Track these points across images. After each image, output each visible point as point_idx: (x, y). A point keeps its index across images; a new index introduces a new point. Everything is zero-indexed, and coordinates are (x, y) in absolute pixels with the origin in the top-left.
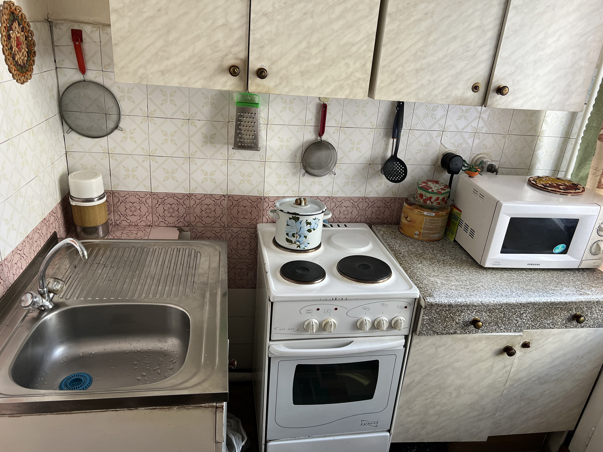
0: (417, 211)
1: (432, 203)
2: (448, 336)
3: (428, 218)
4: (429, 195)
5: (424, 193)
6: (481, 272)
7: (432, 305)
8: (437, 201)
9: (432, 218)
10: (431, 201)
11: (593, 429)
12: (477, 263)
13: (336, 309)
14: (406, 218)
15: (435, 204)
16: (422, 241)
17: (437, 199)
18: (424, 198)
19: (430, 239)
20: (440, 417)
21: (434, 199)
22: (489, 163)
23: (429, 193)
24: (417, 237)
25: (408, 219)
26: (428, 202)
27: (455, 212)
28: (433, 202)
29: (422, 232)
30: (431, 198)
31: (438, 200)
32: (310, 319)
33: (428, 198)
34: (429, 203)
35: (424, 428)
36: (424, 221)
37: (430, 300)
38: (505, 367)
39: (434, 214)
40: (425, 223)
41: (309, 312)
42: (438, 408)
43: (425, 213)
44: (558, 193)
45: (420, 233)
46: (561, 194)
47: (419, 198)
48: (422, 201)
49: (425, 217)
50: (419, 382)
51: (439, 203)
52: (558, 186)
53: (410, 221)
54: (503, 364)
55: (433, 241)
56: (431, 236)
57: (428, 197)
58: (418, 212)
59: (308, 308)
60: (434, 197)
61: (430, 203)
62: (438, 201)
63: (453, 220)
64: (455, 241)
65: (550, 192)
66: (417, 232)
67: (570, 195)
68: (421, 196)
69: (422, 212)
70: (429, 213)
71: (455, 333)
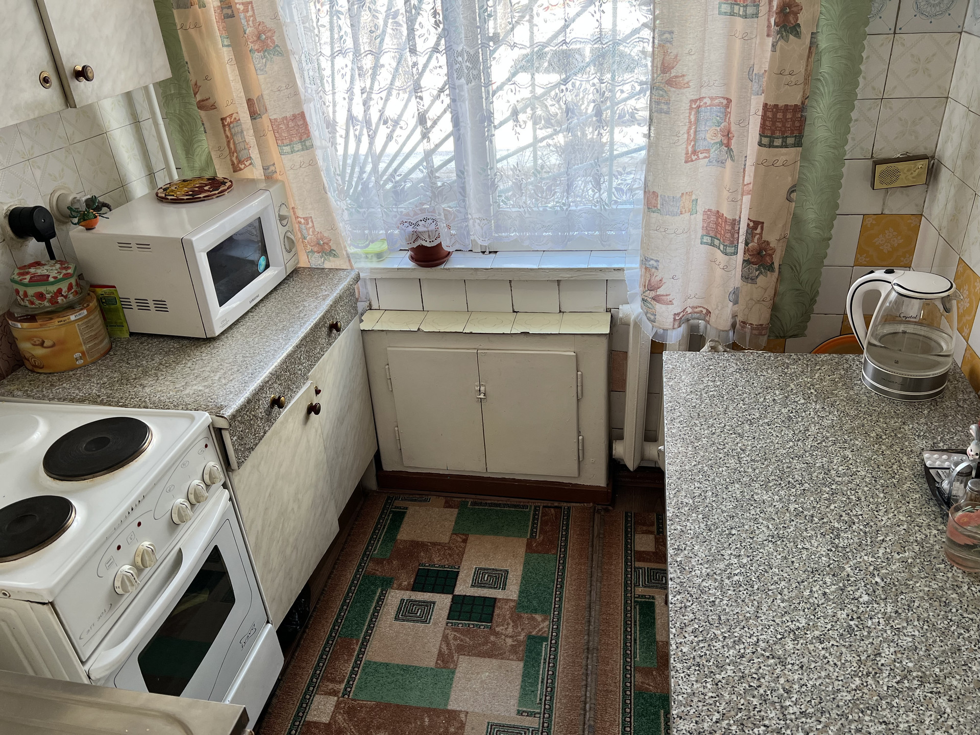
0: (56, 322)
1: (66, 297)
2: (261, 441)
3: (80, 323)
4: (54, 289)
5: (42, 289)
6: (218, 344)
7: (234, 417)
8: (71, 290)
9: (86, 320)
10: (62, 296)
11: (396, 429)
12: (198, 339)
13: (139, 524)
14: (42, 344)
15: (71, 297)
16: (94, 363)
17: (70, 287)
18: (48, 296)
19: (102, 352)
20: (297, 549)
21: (65, 289)
22: (84, 199)
23: (52, 283)
24: (82, 361)
25: (47, 343)
26: (60, 299)
27: (104, 293)
28: (67, 295)
29: (85, 349)
30: (60, 291)
31: (72, 287)
32: (119, 572)
33: (55, 293)
34: (62, 299)
35: (291, 579)
36: (78, 331)
37: (228, 413)
38: (316, 431)
39: (85, 312)
40: (81, 333)
41: (110, 563)
42: (291, 540)
43: (73, 318)
44: (214, 197)
45: (83, 353)
46: (218, 197)
47: (37, 302)
48: (46, 303)
49: (76, 324)
50: (263, 530)
51: (76, 292)
52: (201, 189)
53: (53, 345)
54: (314, 430)
55: (107, 352)
56: (100, 347)
57: (55, 291)
58: (60, 323)
59: (105, 559)
60: (64, 287)
61: (64, 300)
62: (73, 290)
63: (107, 306)
64: (132, 334)
65: (204, 200)
66: (78, 355)
67: (226, 193)
68: (41, 296)
69: (66, 318)
70: (77, 314)
71: (265, 433)
